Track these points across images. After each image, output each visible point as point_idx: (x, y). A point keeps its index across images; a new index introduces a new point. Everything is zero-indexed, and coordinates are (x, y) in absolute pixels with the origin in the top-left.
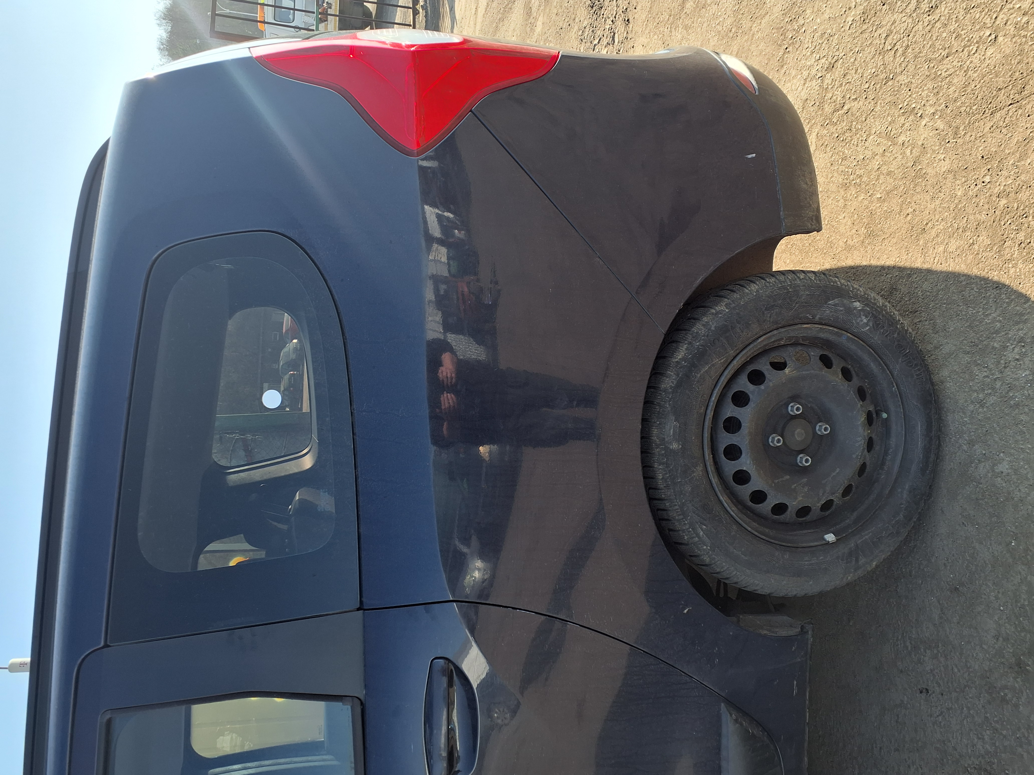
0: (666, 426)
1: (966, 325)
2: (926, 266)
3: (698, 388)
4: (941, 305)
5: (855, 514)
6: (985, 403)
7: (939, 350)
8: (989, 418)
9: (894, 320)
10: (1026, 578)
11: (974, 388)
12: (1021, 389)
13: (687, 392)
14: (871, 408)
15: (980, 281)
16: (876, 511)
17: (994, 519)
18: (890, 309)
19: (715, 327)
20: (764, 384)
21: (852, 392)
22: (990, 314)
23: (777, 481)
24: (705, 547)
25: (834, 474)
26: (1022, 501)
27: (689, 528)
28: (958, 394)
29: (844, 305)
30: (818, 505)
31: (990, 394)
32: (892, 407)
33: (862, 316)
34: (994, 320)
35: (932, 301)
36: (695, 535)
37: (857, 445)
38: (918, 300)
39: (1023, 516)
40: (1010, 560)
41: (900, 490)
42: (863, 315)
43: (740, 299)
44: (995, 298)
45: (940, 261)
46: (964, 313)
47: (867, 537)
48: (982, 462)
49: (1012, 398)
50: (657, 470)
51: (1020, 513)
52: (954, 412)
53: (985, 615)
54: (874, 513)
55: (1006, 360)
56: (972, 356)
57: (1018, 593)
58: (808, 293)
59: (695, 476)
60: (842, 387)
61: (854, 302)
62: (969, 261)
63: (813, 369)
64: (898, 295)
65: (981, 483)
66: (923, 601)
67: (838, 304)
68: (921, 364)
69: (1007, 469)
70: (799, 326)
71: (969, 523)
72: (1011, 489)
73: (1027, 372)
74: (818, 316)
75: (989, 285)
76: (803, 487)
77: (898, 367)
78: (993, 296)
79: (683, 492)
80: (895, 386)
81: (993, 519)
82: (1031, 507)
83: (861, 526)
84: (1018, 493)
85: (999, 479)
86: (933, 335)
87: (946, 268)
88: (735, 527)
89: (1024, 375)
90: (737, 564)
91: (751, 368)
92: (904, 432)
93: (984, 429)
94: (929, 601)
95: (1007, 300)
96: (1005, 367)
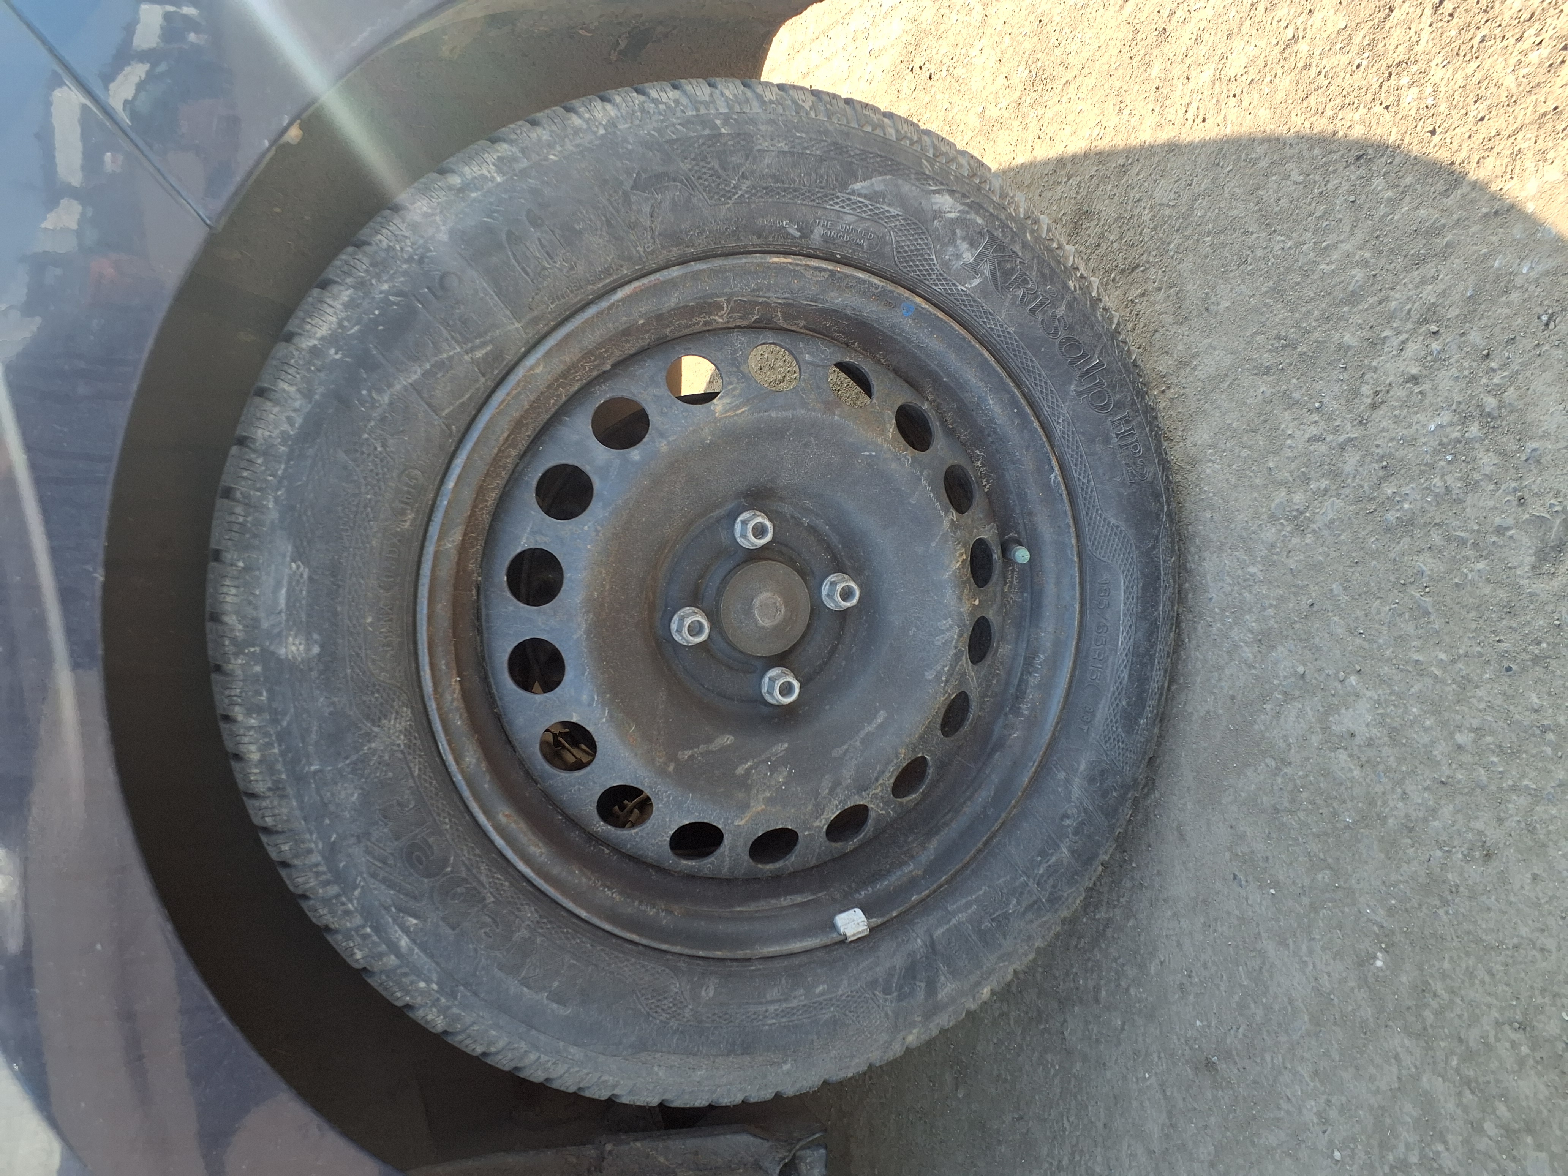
0: (264, 578)
1: (1264, 289)
2: (1164, 136)
3: (384, 446)
4: (1198, 240)
5: (933, 845)
6: (1310, 520)
7: (1188, 369)
8: (1318, 567)
9: (1059, 262)
10: (1416, 1078)
11: (1279, 476)
12: (1423, 472)
13: (342, 456)
14: (988, 533)
15: (1312, 147)
16: (990, 839)
17: (1324, 876)
18: (1049, 230)
19: (451, 232)
20: (640, 445)
21: (924, 483)
22: (1335, 246)
23: (690, 752)
24: (422, 985)
25: (870, 728)
26: (1411, 830)
27: (363, 926)
28: (1234, 495)
29: (902, 200)
30: (817, 824)
31: (1326, 490)
32: (1046, 530)
33: (959, 242)
34: (1348, 260)
35: (1178, 230)
36: (383, 947)
37: (939, 641)
38: (1140, 234)
39: (1412, 878)
40: (1368, 1012)
41: (1062, 775)
42: (964, 239)
43: (551, 146)
44: (1351, 192)
45: (1202, 111)
46: (1259, 253)
47: (962, 916)
48: (1294, 698)
49: (1391, 502)
50: (242, 731)
51: (1405, 867)
52: (1220, 549)
53: (1288, 1161)
54: (986, 843)
55: (1376, 383)
56: (1279, 380)
57: (1388, 1121)
58: (783, 145)
59: (374, 752)
60: (894, 466)
61: (935, 192)
62: (1280, 96)
63: (804, 405)
64: (1092, 229)
65: (1290, 763)
66: (1125, 1078)
67: (883, 195)
68: (1133, 403)
69: (1368, 725)
70: (757, 258)
71: (1250, 879)
72: (1379, 789)
73: (1446, 417)
74: (818, 232)
75: (1334, 157)
76: (773, 769)
77: (1064, 409)
78: (1346, 186)
79: (332, 808)
80: (1056, 469)
81: (1319, 877)
82: (1439, 853)
83: (948, 882)
84: (1400, 805)
85: (1343, 756)
86: (1174, 329)
87: (1216, 129)
88: (529, 913)
89: (1432, 427)
90: (534, 1032)
91: (603, 394)
92: (1077, 606)
93: (1304, 599)
94: (1137, 1083)
95: (1390, 193)
96: (1374, 407)
